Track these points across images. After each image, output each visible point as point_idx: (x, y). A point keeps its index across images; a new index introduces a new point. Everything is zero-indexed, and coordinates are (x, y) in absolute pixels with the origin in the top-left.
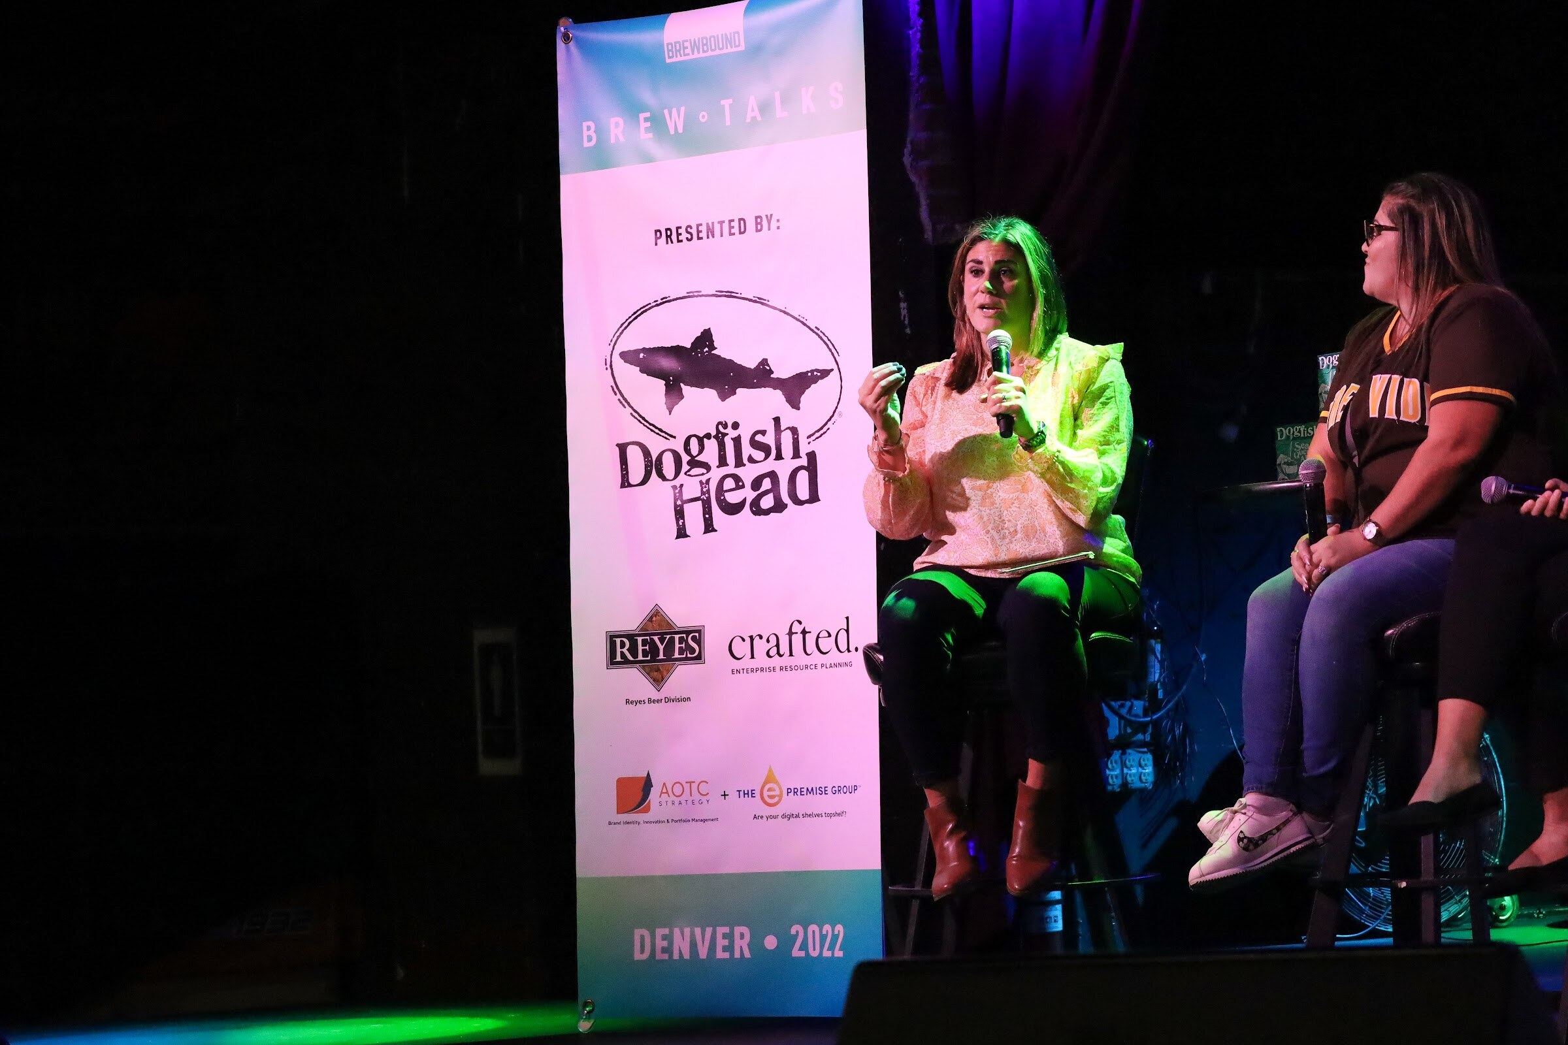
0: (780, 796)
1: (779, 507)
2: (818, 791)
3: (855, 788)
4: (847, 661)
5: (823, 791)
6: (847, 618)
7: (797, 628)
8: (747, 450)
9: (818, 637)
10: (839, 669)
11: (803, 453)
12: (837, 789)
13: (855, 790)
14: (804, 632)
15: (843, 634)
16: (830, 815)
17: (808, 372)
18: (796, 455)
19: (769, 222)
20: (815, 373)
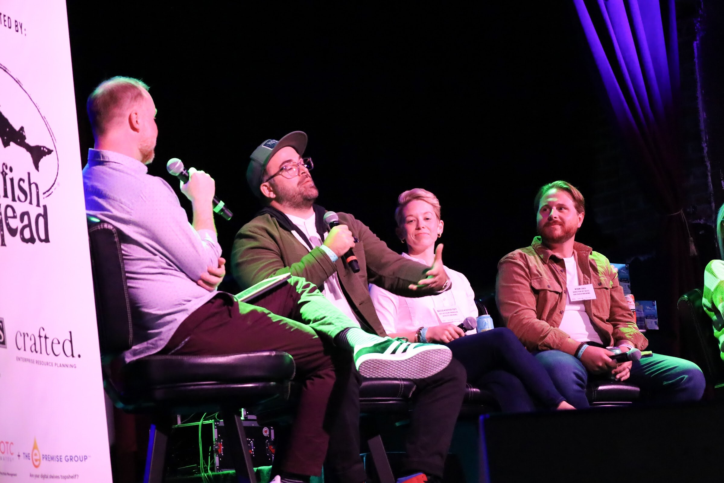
0: (40, 460)
1: (32, 240)
2: (57, 459)
3: (86, 458)
4: (73, 364)
5: (59, 459)
6: (70, 332)
7: (43, 334)
8: (17, 192)
9: (53, 343)
10: (66, 368)
11: (41, 204)
12: (69, 458)
13: (85, 459)
14: (46, 338)
15: (67, 344)
16: (65, 477)
17: (41, 147)
18: (38, 205)
19: (21, 27)
20: (45, 149)
